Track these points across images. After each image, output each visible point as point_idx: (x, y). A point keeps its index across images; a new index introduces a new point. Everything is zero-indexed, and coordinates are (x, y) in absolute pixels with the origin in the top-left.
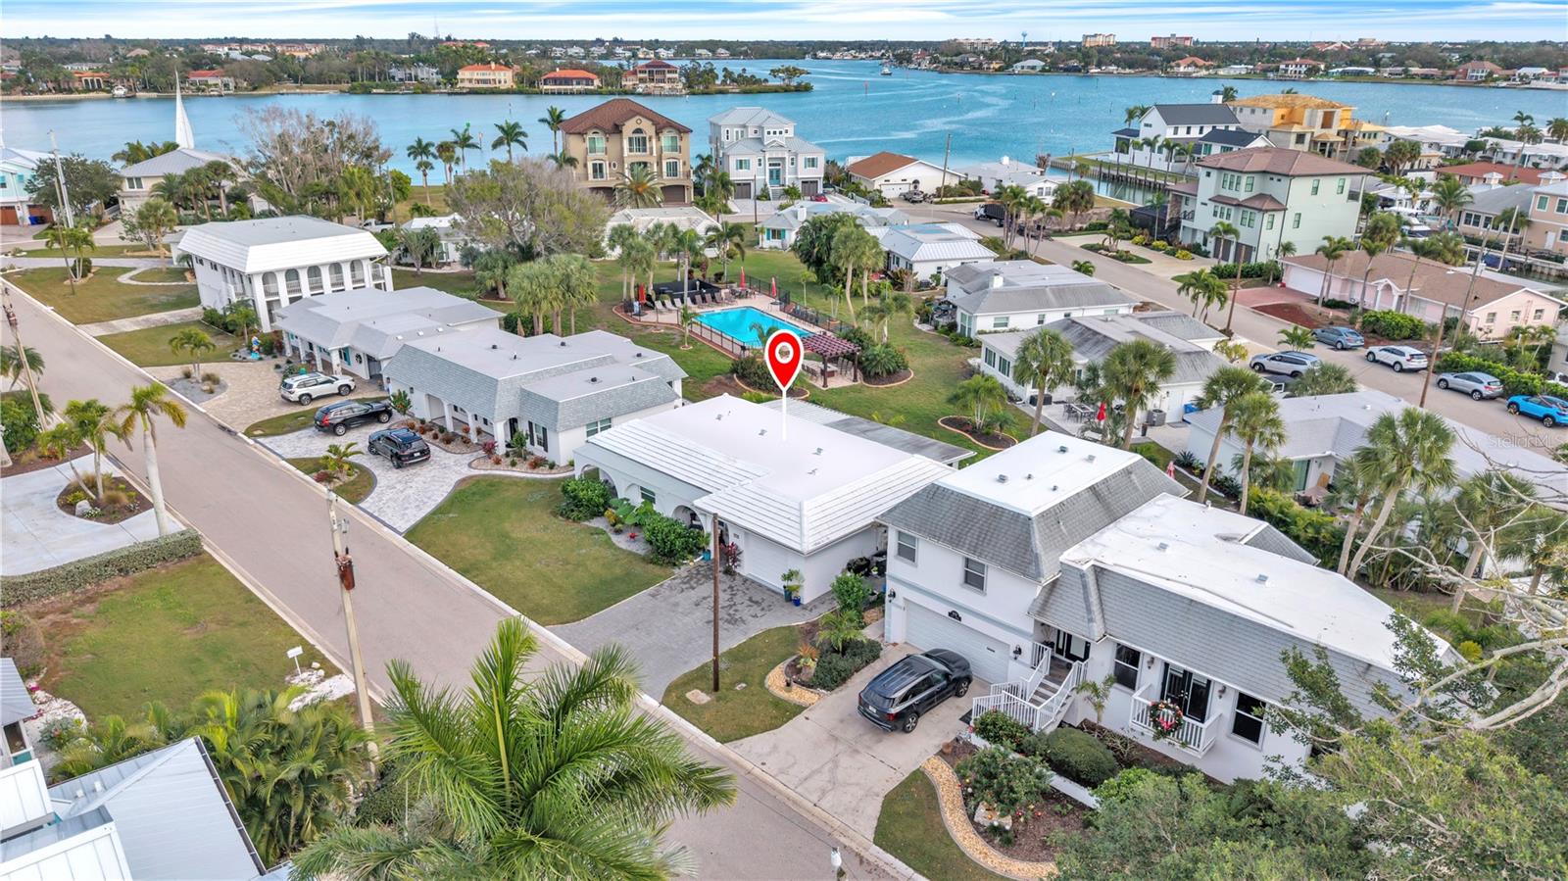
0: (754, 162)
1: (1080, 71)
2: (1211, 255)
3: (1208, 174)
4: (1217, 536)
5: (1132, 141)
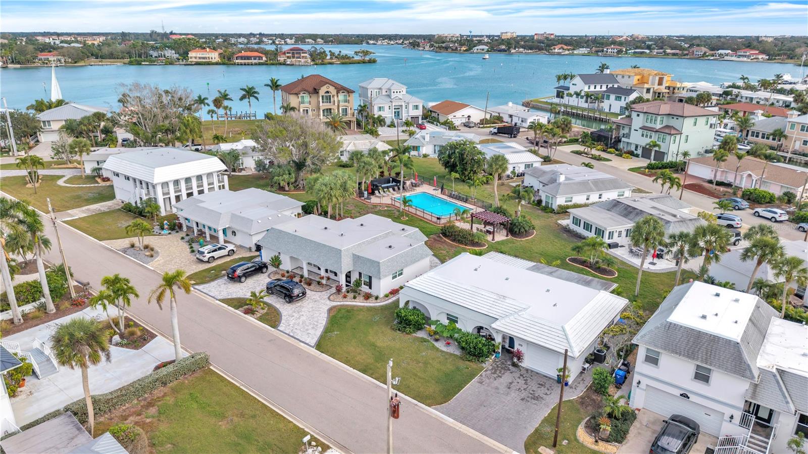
0: (387, 108)
1: (506, 51)
2: (640, 156)
3: (638, 115)
5: (566, 92)
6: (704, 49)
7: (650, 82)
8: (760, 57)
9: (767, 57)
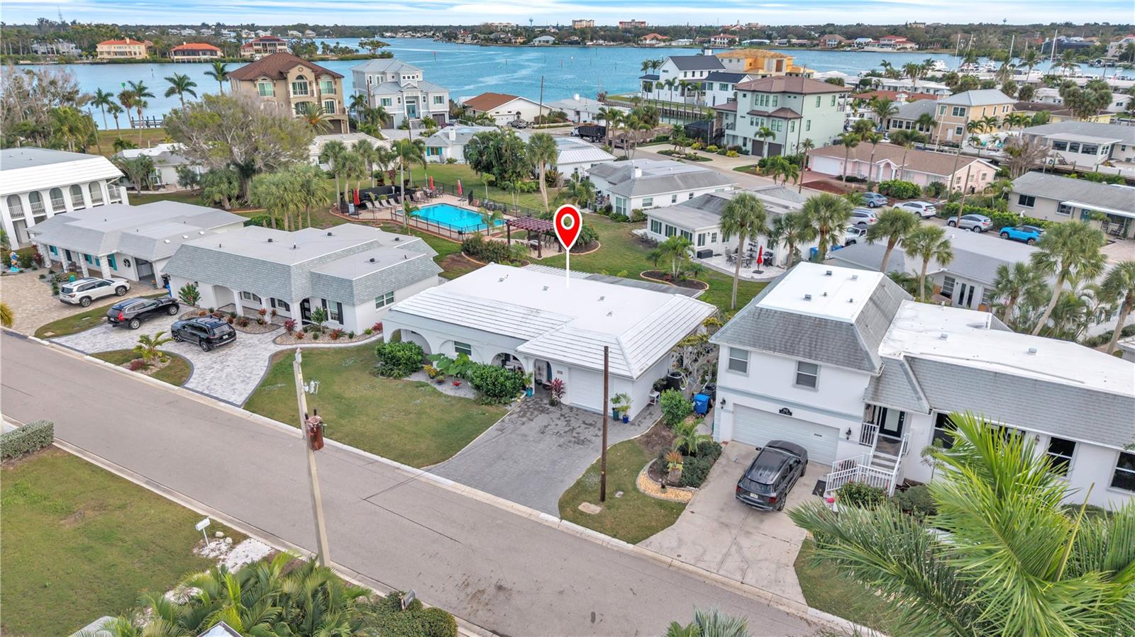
0: (394, 101)
1: (579, 43)
2: (750, 153)
3: (745, 96)
4: (968, 325)
5: (655, 83)
6: (839, 38)
7: (765, 67)
8: (908, 46)
9: (917, 47)
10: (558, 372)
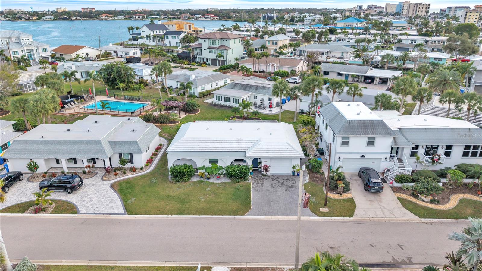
0: (20, 52)
1: (68, 19)
2: (210, 64)
3: (205, 41)
5: (139, 37)
6: (188, 15)
7: (184, 28)
8: (216, 18)
9: (219, 18)
10: (265, 162)
